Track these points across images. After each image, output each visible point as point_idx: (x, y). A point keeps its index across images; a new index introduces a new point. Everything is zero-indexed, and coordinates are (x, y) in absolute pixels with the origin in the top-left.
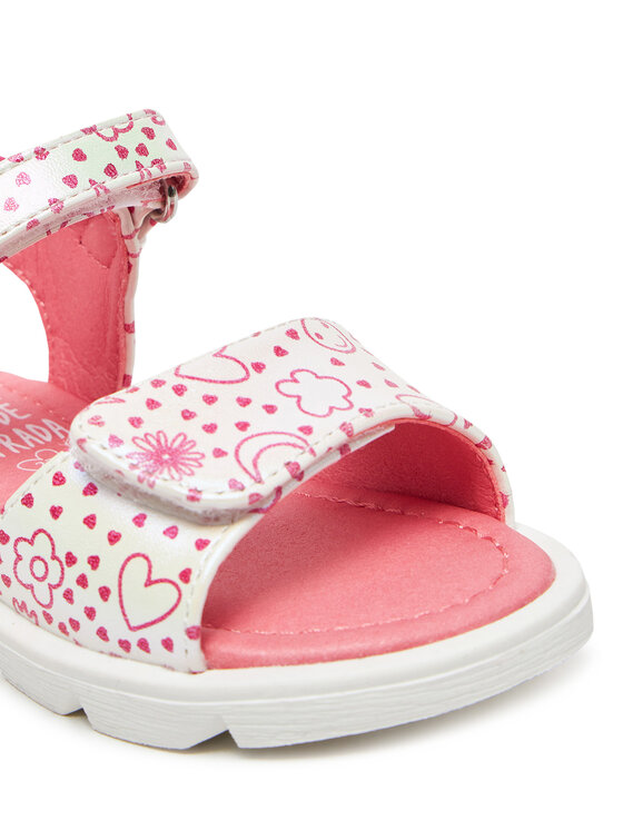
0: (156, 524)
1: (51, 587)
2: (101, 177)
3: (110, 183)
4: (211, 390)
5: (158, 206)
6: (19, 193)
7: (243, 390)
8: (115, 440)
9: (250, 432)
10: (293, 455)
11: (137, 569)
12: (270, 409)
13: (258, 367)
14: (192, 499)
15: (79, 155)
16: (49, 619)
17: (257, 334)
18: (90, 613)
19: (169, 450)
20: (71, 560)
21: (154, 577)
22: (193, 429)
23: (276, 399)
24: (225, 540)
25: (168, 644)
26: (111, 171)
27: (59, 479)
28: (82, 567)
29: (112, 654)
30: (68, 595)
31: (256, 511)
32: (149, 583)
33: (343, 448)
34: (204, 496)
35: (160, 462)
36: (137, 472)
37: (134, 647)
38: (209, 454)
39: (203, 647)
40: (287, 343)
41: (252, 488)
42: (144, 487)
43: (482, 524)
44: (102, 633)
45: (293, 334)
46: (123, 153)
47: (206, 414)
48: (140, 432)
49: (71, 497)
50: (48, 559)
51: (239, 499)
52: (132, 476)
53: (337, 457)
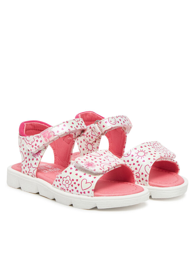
0: (87, 175)
1: (69, 184)
2: (76, 127)
3: (77, 128)
4: (96, 157)
5: (80, 134)
6: (64, 127)
7: (100, 157)
8: (82, 162)
9: (102, 163)
10: (109, 166)
11: (84, 181)
12: (104, 160)
13: (102, 155)
14: (94, 170)
15: (73, 123)
16: (68, 190)
17: (101, 150)
18: (76, 188)
19: (90, 164)
20: (73, 180)
21: (87, 182)
22: (93, 162)
23: (105, 159)
24: (98, 177)
25: (89, 192)
26: (77, 126)
27: (71, 168)
28: (75, 181)
29: (78, 195)
30: (72, 186)
31: (103, 174)
32: (86, 183)
33: (114, 167)
34: (96, 170)
35: (89, 165)
36: (86, 166)
37: (83, 193)
38: (96, 165)
39: (94, 193)
40: (105, 152)
41: (103, 170)
42: (87, 169)
43: (132, 184)
44: (77, 191)
45: (106, 151)
46: (79, 124)
47: (95, 160)
48: (86, 161)
49: (74, 171)
50: (69, 180)
51: (101, 171)
52: (85, 167)
53: (114, 169)
